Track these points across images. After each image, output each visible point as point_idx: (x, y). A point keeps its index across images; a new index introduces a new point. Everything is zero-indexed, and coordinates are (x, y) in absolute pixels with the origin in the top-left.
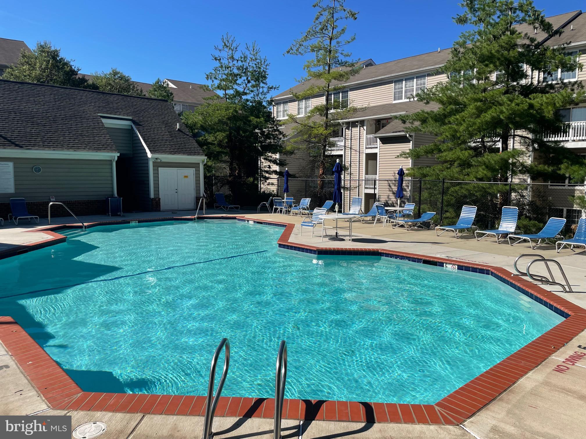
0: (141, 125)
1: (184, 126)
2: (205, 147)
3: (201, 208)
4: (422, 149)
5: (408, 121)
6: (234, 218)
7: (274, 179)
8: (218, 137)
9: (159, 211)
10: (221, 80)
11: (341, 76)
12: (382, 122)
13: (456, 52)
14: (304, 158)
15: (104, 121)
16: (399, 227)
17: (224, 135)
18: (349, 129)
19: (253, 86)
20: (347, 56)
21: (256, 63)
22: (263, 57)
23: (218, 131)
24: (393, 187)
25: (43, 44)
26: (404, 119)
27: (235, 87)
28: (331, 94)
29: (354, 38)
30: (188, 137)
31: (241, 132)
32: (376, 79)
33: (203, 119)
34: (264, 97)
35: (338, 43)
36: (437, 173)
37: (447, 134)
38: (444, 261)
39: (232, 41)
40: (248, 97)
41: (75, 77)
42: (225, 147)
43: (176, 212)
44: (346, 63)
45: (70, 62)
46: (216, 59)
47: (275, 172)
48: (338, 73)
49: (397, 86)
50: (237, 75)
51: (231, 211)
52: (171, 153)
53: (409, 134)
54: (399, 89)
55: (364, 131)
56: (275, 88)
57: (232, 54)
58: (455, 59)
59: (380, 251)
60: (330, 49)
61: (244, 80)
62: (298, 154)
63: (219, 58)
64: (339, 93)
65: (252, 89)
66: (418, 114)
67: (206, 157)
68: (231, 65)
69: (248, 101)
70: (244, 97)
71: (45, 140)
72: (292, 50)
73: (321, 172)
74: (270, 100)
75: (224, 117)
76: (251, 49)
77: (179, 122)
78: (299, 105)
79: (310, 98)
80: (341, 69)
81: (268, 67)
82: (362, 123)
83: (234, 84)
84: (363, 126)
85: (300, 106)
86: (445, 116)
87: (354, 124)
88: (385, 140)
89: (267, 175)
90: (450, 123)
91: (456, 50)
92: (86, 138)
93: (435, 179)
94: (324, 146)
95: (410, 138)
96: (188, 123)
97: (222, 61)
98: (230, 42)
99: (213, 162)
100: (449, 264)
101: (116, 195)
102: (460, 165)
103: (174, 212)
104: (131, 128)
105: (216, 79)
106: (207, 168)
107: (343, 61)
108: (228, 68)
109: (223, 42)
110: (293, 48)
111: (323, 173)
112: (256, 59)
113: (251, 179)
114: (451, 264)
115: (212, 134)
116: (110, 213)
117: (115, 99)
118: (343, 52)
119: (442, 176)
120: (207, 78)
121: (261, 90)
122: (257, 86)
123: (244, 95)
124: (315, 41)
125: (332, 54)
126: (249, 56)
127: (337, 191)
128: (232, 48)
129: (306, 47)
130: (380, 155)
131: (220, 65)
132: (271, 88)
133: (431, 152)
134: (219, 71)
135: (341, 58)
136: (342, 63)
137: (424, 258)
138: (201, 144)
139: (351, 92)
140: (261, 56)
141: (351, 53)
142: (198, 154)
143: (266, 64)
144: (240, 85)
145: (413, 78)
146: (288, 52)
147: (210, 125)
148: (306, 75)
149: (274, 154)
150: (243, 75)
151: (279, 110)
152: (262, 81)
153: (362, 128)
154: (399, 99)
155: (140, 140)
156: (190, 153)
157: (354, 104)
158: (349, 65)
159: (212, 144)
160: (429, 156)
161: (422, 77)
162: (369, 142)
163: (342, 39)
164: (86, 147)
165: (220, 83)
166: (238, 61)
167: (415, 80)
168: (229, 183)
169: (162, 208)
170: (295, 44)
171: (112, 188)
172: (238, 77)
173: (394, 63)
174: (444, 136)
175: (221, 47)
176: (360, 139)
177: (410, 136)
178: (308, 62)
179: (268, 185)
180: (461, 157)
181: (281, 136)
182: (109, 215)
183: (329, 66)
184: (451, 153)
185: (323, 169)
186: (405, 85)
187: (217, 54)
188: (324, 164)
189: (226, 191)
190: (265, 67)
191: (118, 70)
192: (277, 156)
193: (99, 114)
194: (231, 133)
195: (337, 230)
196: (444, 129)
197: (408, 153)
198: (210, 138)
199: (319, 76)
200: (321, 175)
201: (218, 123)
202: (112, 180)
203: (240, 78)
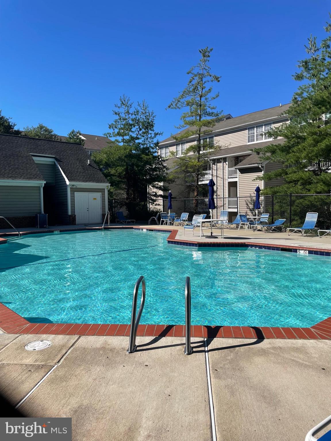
0: (61, 162)
1: (93, 162)
2: (109, 178)
3: (107, 223)
4: (272, 173)
5: (261, 153)
6: (132, 228)
7: (160, 201)
8: (118, 170)
9: (75, 224)
10: (120, 129)
11: (209, 123)
12: (240, 158)
13: (295, 101)
14: (182, 184)
15: (34, 158)
16: (258, 231)
17: (123, 168)
18: (215, 165)
19: (144, 133)
20: (213, 109)
21: (145, 115)
22: (151, 111)
23: (118, 166)
24: (250, 206)
26: (258, 151)
27: (131, 133)
28: (201, 140)
29: (218, 95)
30: (96, 170)
31: (135, 167)
32: (234, 127)
33: (107, 157)
34: (152, 141)
35: (206, 99)
36: (286, 190)
37: (292, 160)
38: (297, 248)
39: (128, 100)
40: (140, 141)
41: (12, 131)
42: (124, 178)
43: (87, 225)
44: (212, 114)
45: (8, 119)
46: (116, 114)
47: (161, 196)
48: (207, 120)
49: (250, 132)
50: (132, 125)
51: (129, 223)
52: (84, 181)
53: (261, 166)
54: (252, 134)
55: (226, 165)
56: (160, 134)
57: (128, 109)
58: (295, 105)
59: (246, 243)
60: (200, 103)
61: (137, 129)
62: (178, 182)
63: (118, 113)
64: (207, 138)
65: (143, 135)
66: (269, 147)
67: (110, 184)
68: (127, 117)
69: (140, 144)
70: (137, 141)
72: (172, 105)
73: (195, 194)
74: (156, 142)
75: (123, 155)
76: (142, 105)
77: (90, 159)
78: (177, 148)
79: (185, 143)
80: (209, 118)
81: (154, 118)
82: (225, 160)
83: (130, 131)
84: (225, 162)
85: (178, 149)
86: (290, 148)
87: (218, 161)
88: (243, 171)
89: (155, 198)
90: (293, 152)
91: (296, 98)
92: (21, 171)
93: (284, 194)
94: (197, 175)
95: (262, 169)
96: (96, 160)
97: (120, 115)
98: (126, 101)
99: (115, 189)
100: (302, 250)
101: (43, 213)
102: (303, 184)
103: (86, 225)
104: (54, 164)
105: (116, 128)
106: (110, 193)
107: (210, 112)
108: (125, 120)
109: (121, 101)
110: (173, 104)
111: (197, 195)
112: (146, 113)
113: (143, 203)
114: (303, 250)
115: (114, 168)
116: (39, 226)
117: (43, 143)
118: (210, 106)
119: (289, 192)
120: (110, 128)
121: (149, 136)
122: (146, 133)
123: (137, 140)
124: (189, 98)
125: (202, 107)
126: (140, 111)
127: (211, 201)
128: (128, 105)
129: (183, 103)
130: (240, 182)
131: (119, 118)
132: (157, 134)
133: (280, 175)
134: (118, 122)
135: (209, 110)
136: (210, 114)
137: (281, 247)
138: (106, 175)
139: (215, 138)
140: (150, 110)
141: (216, 107)
142: (104, 182)
143: (153, 116)
144: (134, 132)
145: (262, 126)
146: (169, 107)
147: (112, 162)
148: (183, 124)
149: (160, 182)
150: (136, 124)
151: (162, 152)
152: (150, 129)
153: (225, 164)
154: (252, 141)
155: (60, 172)
156: (98, 181)
157: (219, 143)
158: (215, 115)
159: (114, 175)
160: (279, 178)
161: (269, 125)
162: (230, 174)
163: (209, 96)
164: (21, 177)
165: (119, 131)
166: (132, 114)
167: (264, 127)
168: (126, 204)
169: (77, 223)
170: (174, 101)
171: (40, 207)
172: (133, 126)
173: (247, 116)
174: (290, 162)
175: (119, 105)
176: (223, 170)
177: (262, 167)
178: (184, 114)
179: (156, 205)
180: (303, 177)
181: (165, 169)
182: (38, 227)
183: (200, 116)
184: (295, 174)
185: (197, 192)
186: (256, 131)
187: (117, 110)
188: (198, 188)
189: (124, 211)
190: (152, 118)
191: (44, 125)
192: (161, 184)
193: (31, 154)
194: (127, 168)
195: (212, 230)
196: (290, 157)
197: (262, 177)
198: (113, 171)
199: (192, 123)
200: (195, 196)
201: (118, 160)
202: (40, 202)
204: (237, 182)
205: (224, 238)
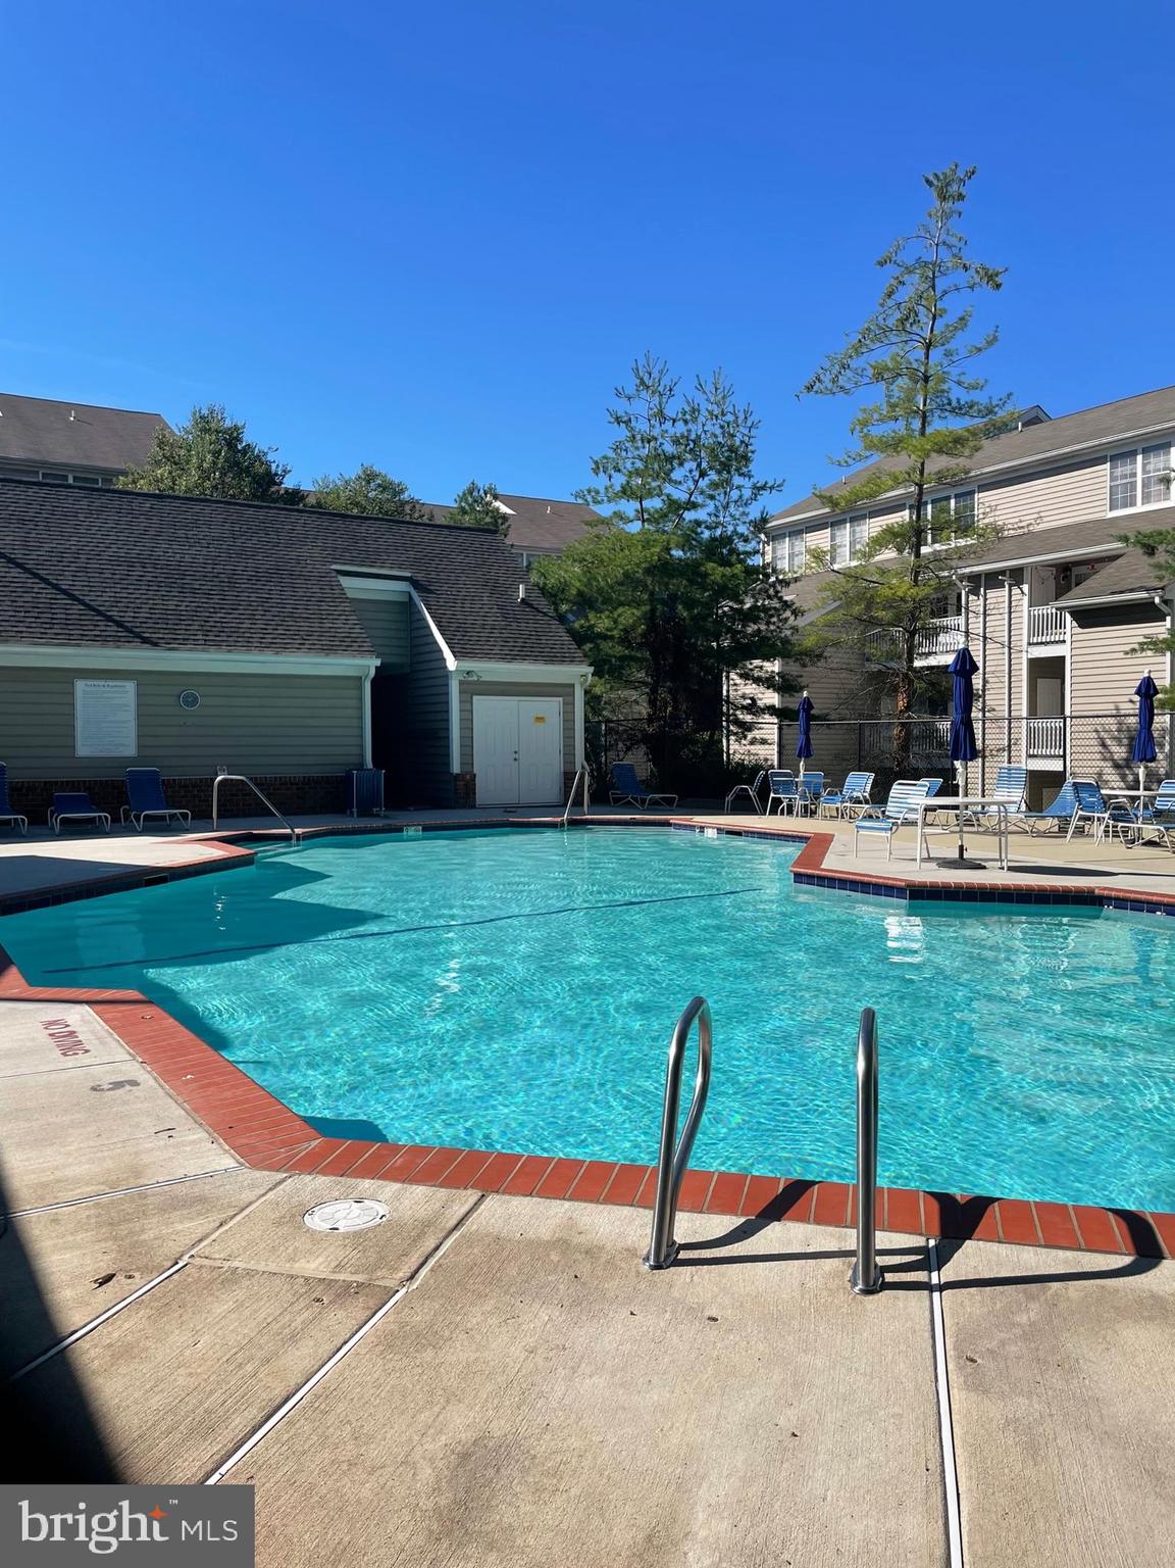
0: (431, 592)
1: (536, 593)
2: (588, 646)
3: (578, 803)
5: (1161, 548)
6: (667, 824)
7: (769, 729)
8: (621, 619)
9: (473, 807)
10: (630, 475)
11: (958, 441)
12: (1076, 571)
14: (852, 666)
15: (345, 581)
16: (1144, 844)
17: (637, 613)
18: (977, 595)
19: (714, 485)
20: (974, 388)
21: (722, 423)
22: (741, 407)
23: (622, 604)
24: (1115, 749)
25: (205, 412)
26: (1151, 542)
27: (668, 489)
28: (926, 503)
29: (995, 338)
30: (545, 618)
31: (680, 607)
32: (1054, 453)
33: (584, 573)
34: (744, 514)
35: (948, 354)
39: (661, 372)
40: (700, 514)
41: (278, 491)
42: (640, 646)
43: (513, 810)
44: (971, 407)
45: (265, 454)
46: (618, 420)
47: (771, 709)
48: (951, 432)
49: (1120, 469)
50: (673, 457)
51: (655, 806)
52: (504, 658)
53: (1161, 597)
54: (1124, 476)
55: (1022, 596)
56: (772, 488)
57: (660, 403)
60: (926, 371)
61: (691, 471)
62: (836, 658)
63: (626, 419)
64: (947, 499)
65: (711, 493)
67: (591, 670)
68: (656, 432)
69: (700, 526)
70: (689, 516)
71: (209, 628)
72: (820, 381)
73: (901, 704)
74: (758, 516)
75: (638, 565)
76: (710, 388)
77: (526, 583)
78: (833, 538)
79: (863, 517)
80: (956, 425)
81: (753, 432)
82: (1016, 576)
83: (665, 479)
84: (1019, 583)
85: (838, 541)
87: (992, 580)
88: (1089, 617)
89: (748, 718)
92: (302, 624)
94: (910, 633)
95: (1164, 608)
96: (545, 584)
97: (633, 424)
98: (655, 374)
99: (608, 686)
101: (370, 765)
103: (509, 809)
104: (407, 600)
105: (619, 471)
106: (592, 700)
107: (962, 403)
108: (649, 442)
109: (637, 376)
110: (822, 377)
111: (908, 708)
112: (723, 414)
113: (706, 736)
115: (607, 613)
116: (355, 810)
117: (372, 530)
118: (963, 378)
120: (596, 471)
121: (735, 494)
122: (724, 484)
123: (689, 510)
124: (884, 355)
125: (931, 384)
126: (704, 406)
127: (962, 729)
128: (661, 389)
129: (859, 371)
130: (1075, 659)
131: (629, 434)
132: (763, 488)
134: (626, 450)
135: (957, 394)
136: (960, 409)
138: (580, 638)
139: (981, 495)
140: (737, 403)
141: (986, 381)
142: (572, 661)
143: (749, 424)
144: (680, 482)
145: (1168, 446)
146: (810, 388)
147: (600, 590)
148: (857, 445)
149: (769, 661)
150: (688, 456)
151: (779, 553)
152: (737, 470)
153: (1016, 591)
154: (1125, 506)
155: (428, 627)
156: (551, 659)
157: (998, 513)
158: (979, 411)
159: (605, 637)
162: (1038, 627)
163: (961, 342)
164: (304, 644)
165: (628, 483)
166: (674, 421)
168: (647, 739)
169: (478, 802)
170: (827, 365)
171: (362, 746)
172: (676, 463)
175: (630, 390)
176: (1010, 613)
177: (1165, 602)
178: (864, 410)
179: (752, 743)
181: (788, 613)
182: (352, 814)
183: (924, 417)
185: (908, 697)
186: (1144, 466)
187: (621, 407)
188: (911, 682)
189: (639, 762)
190: (746, 432)
191: (377, 469)
192: (774, 667)
193: (334, 567)
194: (653, 610)
195: (961, 839)
197: (1164, 641)
198: (602, 623)
199: (894, 445)
200: (901, 712)
201: (621, 584)
202: (361, 728)
203: (681, 464)
204: (1062, 659)
205: (1010, 869)
